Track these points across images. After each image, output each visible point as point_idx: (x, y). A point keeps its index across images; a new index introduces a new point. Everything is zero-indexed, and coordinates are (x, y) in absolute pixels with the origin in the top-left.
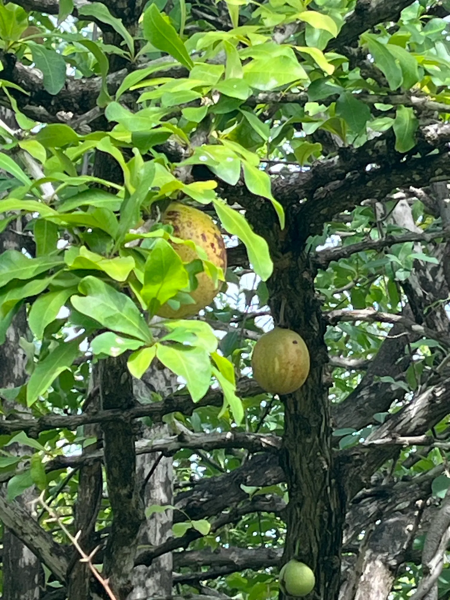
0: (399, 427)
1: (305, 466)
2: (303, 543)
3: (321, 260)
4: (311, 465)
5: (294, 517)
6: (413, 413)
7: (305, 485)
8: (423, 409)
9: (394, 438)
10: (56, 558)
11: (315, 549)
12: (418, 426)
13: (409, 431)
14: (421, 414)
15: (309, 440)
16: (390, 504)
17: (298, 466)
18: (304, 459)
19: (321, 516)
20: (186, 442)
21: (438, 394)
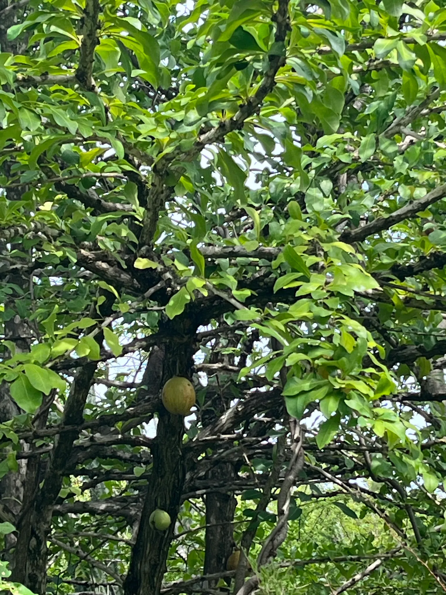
0: (216, 429)
1: (169, 454)
2: (161, 498)
3: (199, 337)
4: (173, 453)
5: (156, 483)
6: (224, 421)
7: (167, 465)
8: (231, 418)
9: (219, 436)
10: (6, 514)
11: (168, 502)
12: (228, 428)
13: (222, 431)
14: (230, 421)
15: (173, 439)
16: (196, 473)
17: (164, 454)
18: (169, 450)
19: (174, 483)
20: (95, 441)
21: (240, 409)
